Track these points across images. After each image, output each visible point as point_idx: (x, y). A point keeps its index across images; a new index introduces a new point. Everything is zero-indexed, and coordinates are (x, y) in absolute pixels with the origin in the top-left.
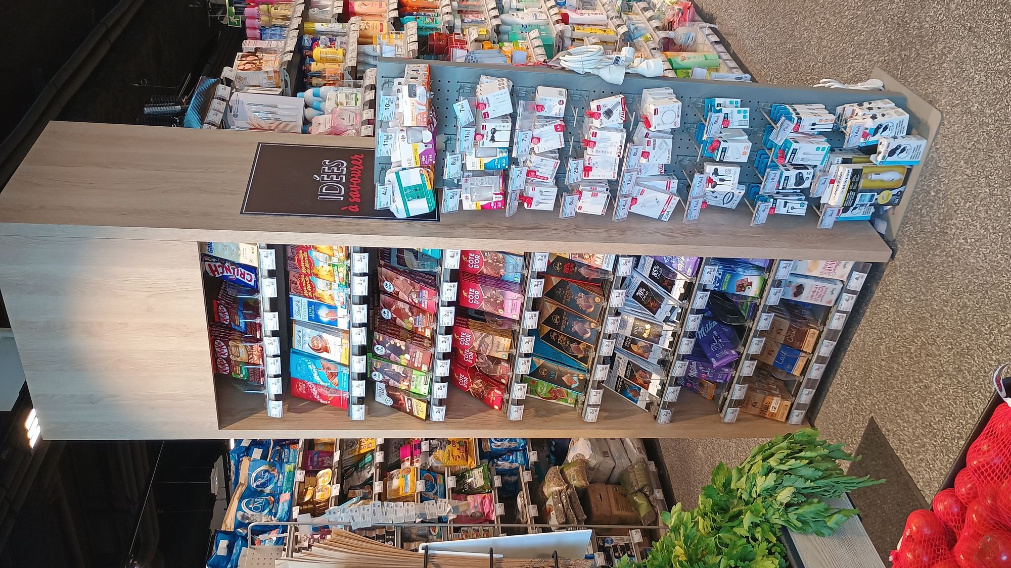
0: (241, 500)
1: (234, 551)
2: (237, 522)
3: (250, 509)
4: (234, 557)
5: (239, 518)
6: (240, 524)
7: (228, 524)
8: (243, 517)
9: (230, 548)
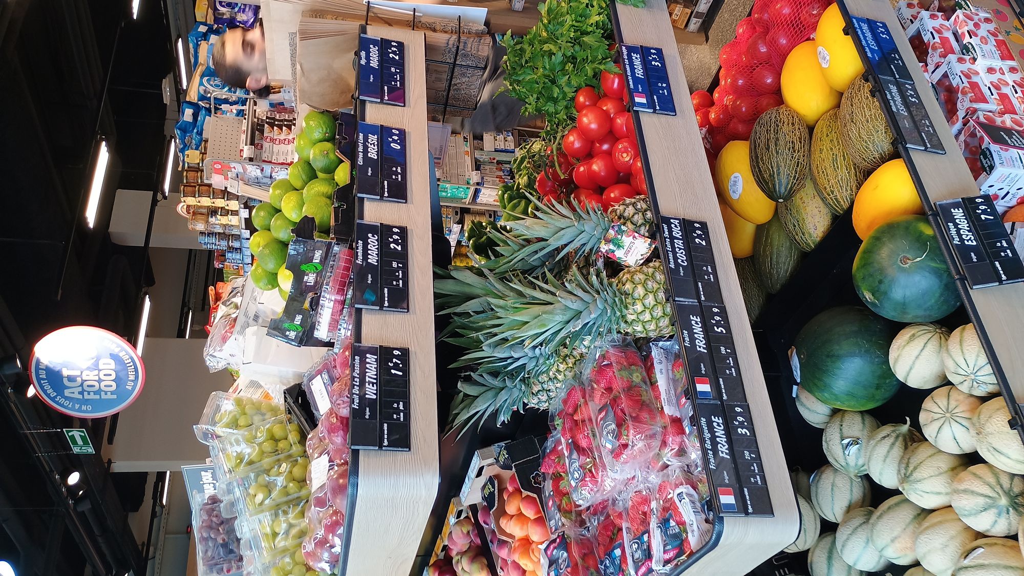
0: (202, 76)
1: (199, 118)
2: (200, 95)
3: (212, 86)
4: (199, 123)
5: (202, 92)
6: (202, 98)
7: (192, 96)
8: (205, 91)
9: (195, 116)
